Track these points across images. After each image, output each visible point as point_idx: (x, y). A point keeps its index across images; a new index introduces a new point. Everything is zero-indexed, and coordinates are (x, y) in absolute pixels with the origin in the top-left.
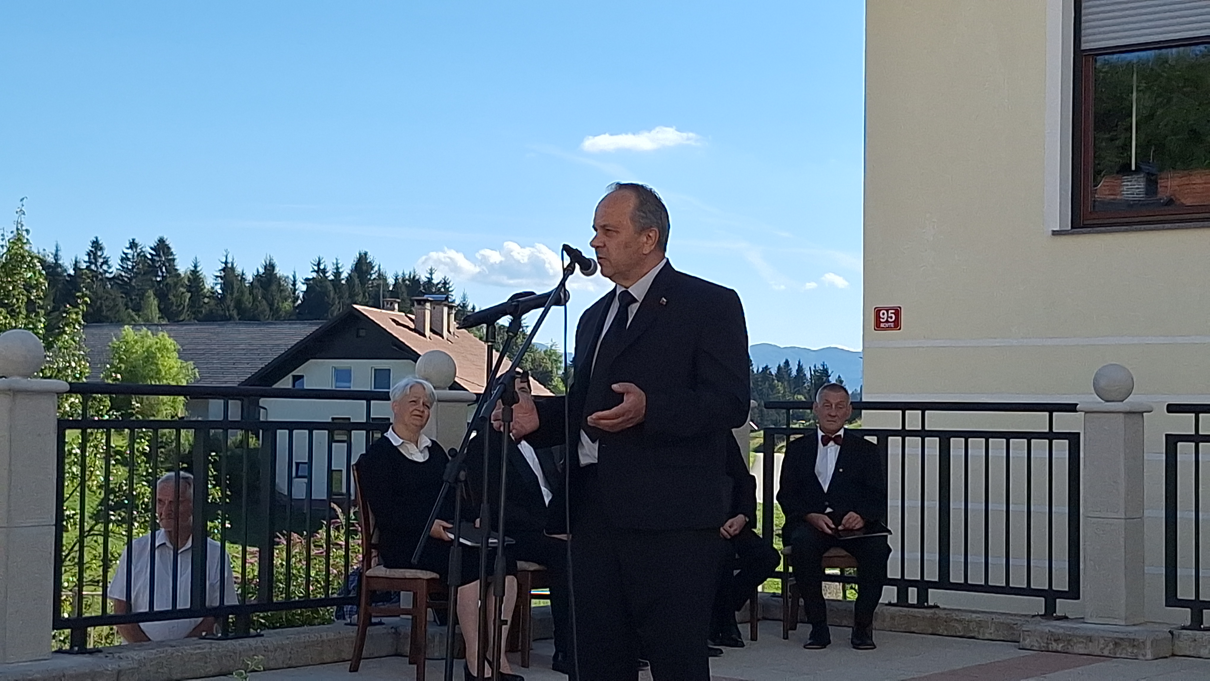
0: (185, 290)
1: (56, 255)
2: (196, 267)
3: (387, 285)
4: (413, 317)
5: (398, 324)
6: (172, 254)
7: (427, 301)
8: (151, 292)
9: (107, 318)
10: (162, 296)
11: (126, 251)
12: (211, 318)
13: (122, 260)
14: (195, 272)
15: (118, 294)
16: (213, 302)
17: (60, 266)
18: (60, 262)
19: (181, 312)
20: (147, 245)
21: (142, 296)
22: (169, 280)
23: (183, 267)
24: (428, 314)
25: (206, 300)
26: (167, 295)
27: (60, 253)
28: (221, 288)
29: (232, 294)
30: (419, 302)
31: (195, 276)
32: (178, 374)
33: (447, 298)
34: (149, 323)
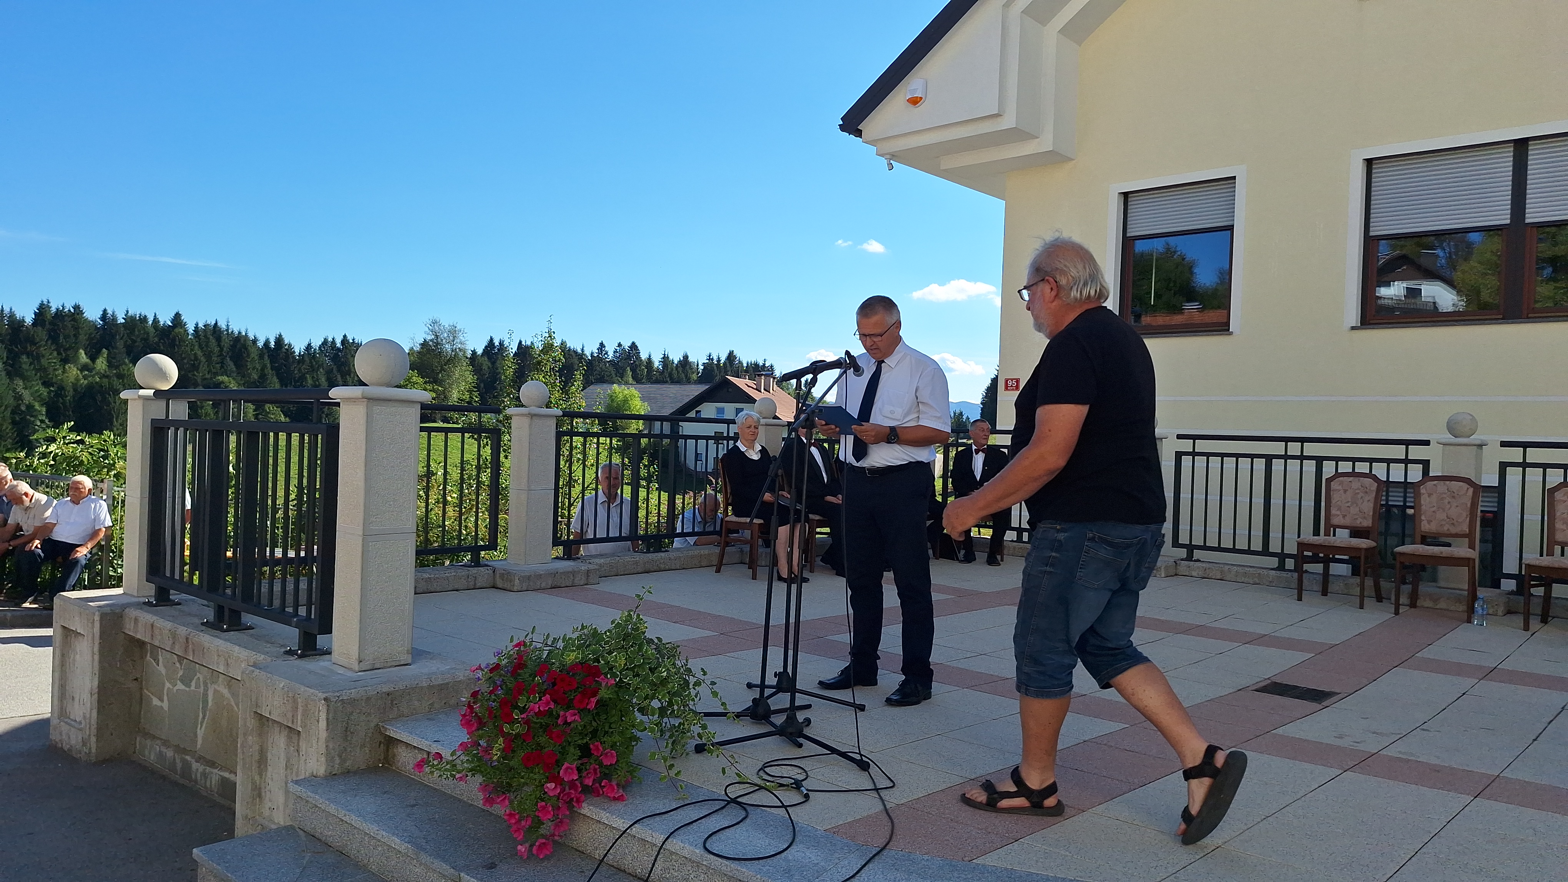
0: (644, 368)
1: (583, 349)
2: (650, 356)
3: (743, 366)
4: (755, 382)
5: (749, 386)
6: (638, 350)
7: (762, 375)
8: (628, 368)
9: (607, 381)
10: (633, 371)
11: (616, 348)
12: (657, 382)
13: (614, 352)
14: (649, 359)
15: (611, 369)
16: (658, 374)
17: (585, 355)
18: (585, 353)
19: (643, 378)
20: (626, 345)
21: (624, 370)
22: (637, 363)
23: (644, 356)
24: (763, 381)
25: (655, 373)
26: (636, 370)
27: (584, 349)
28: (662, 367)
29: (667, 370)
30: (759, 375)
31: (649, 361)
32: (640, 409)
33: (772, 374)
34: (627, 383)
